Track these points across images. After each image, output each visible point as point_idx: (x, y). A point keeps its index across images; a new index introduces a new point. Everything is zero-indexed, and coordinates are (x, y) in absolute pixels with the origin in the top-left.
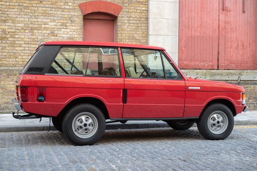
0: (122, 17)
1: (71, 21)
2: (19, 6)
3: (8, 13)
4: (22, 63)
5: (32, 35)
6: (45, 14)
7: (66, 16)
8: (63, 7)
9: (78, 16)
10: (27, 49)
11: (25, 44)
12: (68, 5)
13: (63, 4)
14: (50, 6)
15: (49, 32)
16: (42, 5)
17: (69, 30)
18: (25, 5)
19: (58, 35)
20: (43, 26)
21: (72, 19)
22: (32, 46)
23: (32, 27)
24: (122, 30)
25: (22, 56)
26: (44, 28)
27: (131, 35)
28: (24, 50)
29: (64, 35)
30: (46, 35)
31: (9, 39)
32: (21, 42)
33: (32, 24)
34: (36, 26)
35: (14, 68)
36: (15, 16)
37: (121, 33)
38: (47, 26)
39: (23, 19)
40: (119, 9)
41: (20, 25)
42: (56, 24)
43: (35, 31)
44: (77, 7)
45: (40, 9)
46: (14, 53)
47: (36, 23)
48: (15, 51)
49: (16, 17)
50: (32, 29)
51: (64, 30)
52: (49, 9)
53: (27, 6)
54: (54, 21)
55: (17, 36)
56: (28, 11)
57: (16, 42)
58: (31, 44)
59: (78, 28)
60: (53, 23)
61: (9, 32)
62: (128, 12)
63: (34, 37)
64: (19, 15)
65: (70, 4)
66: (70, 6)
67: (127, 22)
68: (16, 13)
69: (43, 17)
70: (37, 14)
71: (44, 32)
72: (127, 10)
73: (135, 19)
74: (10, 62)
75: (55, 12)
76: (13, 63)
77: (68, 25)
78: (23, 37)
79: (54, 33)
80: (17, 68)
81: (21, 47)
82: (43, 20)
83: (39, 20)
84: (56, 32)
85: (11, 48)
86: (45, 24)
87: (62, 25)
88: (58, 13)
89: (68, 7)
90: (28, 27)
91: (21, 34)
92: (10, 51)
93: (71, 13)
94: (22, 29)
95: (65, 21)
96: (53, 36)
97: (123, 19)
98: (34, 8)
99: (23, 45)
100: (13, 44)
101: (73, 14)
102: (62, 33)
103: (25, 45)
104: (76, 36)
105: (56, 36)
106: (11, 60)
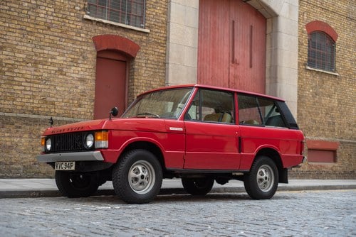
0: (140, 59)
1: (83, 57)
2: (21, 29)
3: (7, 37)
4: (20, 108)
5: (35, 71)
6: (53, 45)
7: (78, 50)
8: (75, 38)
9: (91, 52)
10: (28, 89)
11: (27, 82)
12: (80, 36)
13: (74, 34)
14: (60, 35)
15: (56, 69)
16: (50, 33)
17: (80, 69)
18: (28, 29)
19: (67, 74)
20: (50, 60)
21: (84, 55)
22: (35, 86)
23: (36, 60)
24: (139, 75)
25: (22, 98)
26: (51, 63)
27: (148, 82)
28: (25, 90)
29: (74, 75)
30: (52, 72)
31: (6, 73)
32: (22, 79)
33: (36, 55)
34: (42, 59)
35: (10, 114)
36: (15, 43)
37: (137, 79)
38: (54, 61)
39: (25, 48)
40: (137, 48)
41: (20, 55)
42: (65, 59)
43: (40, 66)
44: (90, 41)
45: (47, 37)
46: (11, 93)
47: (42, 55)
48: (12, 91)
49: (17, 45)
50: (36, 63)
51: (74, 68)
52: (58, 39)
53: (31, 32)
54: (63, 55)
55: (16, 71)
56: (32, 38)
57: (15, 79)
58: (34, 83)
59: (90, 67)
60: (62, 58)
61: (6, 64)
62: (146, 54)
63: (37, 74)
64: (21, 42)
65: (82, 35)
66: (83, 37)
67: (144, 65)
68: (17, 39)
69: (50, 48)
70: (42, 43)
71: (50, 68)
72: (145, 51)
73: (153, 63)
74: (6, 106)
75: (65, 44)
76: (9, 107)
77: (79, 62)
78: (24, 72)
79: (62, 71)
80: (14, 115)
81: (21, 85)
82: (50, 52)
83: (46, 52)
84: (64, 70)
85: (8, 86)
86: (52, 58)
87: (72, 62)
88: (69, 45)
89: (80, 39)
90: (30, 59)
91: (21, 67)
92: (6, 90)
93: (83, 47)
94: (24, 61)
95: (76, 57)
96: (61, 74)
97: (140, 61)
98: (39, 35)
99: (23, 84)
100: (10, 82)
101: (85, 48)
102: (72, 71)
103: (26, 84)
104: (88, 77)
105: (65, 75)
106: (7, 102)
